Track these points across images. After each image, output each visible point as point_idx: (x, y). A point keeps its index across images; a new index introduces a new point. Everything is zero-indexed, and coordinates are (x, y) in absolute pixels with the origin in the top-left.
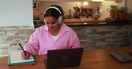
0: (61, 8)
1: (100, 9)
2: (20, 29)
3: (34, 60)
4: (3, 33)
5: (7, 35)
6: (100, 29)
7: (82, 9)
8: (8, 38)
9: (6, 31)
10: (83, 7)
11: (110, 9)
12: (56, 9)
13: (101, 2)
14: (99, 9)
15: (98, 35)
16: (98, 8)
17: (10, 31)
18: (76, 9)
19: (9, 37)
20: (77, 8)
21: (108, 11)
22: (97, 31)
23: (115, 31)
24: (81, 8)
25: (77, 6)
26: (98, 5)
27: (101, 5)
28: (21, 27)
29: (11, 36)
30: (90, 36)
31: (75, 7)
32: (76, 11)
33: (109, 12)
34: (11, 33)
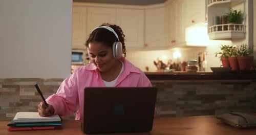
0: (120, 28)
1: (204, 59)
2: (46, 84)
3: (60, 120)
4: (13, 90)
5: (20, 95)
6: (203, 90)
7: (169, 66)
8: (21, 100)
9: (18, 87)
10: (171, 61)
11: (220, 53)
12: (109, 30)
13: (205, 48)
14: (202, 60)
15: (199, 102)
16: (199, 58)
17: (26, 87)
18: (158, 66)
19: (23, 98)
20: (160, 64)
21: (216, 56)
22: (197, 93)
23: (232, 95)
24: (169, 63)
25: (160, 60)
26: (199, 54)
27: (205, 53)
28: (48, 80)
29: (27, 96)
30: (181, 102)
31: (157, 62)
32: (158, 69)
33: (220, 59)
34: (27, 91)
